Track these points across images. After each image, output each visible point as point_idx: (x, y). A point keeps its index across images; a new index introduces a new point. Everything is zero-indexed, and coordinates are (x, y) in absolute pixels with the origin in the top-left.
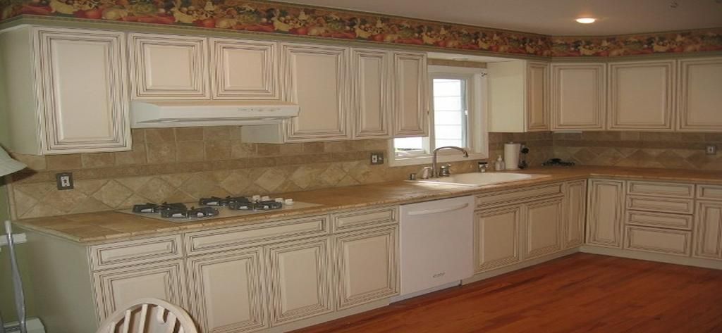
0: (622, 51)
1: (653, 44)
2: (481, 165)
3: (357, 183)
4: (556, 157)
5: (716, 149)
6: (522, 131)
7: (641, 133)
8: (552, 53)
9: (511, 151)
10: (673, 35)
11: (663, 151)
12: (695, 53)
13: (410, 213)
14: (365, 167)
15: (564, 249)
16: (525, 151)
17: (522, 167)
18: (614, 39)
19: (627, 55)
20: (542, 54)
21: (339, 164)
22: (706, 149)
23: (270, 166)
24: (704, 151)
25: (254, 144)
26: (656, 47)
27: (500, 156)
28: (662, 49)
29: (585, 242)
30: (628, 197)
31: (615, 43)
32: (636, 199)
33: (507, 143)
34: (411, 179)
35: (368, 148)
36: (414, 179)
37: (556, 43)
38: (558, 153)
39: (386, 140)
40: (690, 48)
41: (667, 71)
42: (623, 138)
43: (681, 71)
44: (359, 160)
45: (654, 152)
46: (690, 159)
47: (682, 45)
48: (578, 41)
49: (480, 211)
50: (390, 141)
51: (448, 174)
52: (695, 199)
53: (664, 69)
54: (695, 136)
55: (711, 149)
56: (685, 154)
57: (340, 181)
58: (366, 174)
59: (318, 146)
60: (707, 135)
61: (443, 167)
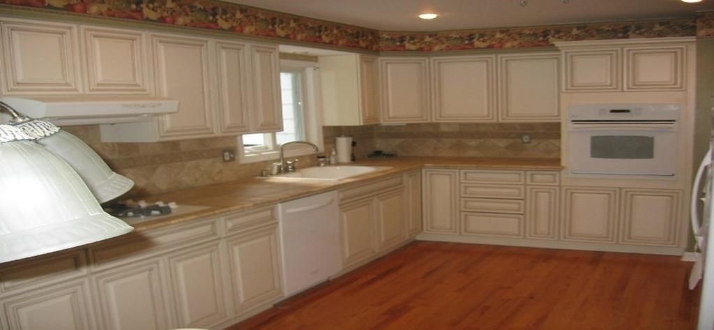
0: (444, 46)
1: (474, 40)
2: (319, 159)
3: (212, 182)
4: (378, 149)
5: (531, 138)
6: (358, 124)
7: (460, 124)
8: (380, 47)
9: (343, 144)
10: (493, 32)
11: (482, 141)
12: (513, 50)
13: (289, 211)
14: (219, 166)
15: (407, 237)
16: (354, 144)
17: (355, 160)
18: (436, 35)
19: (450, 50)
20: (372, 48)
21: (194, 163)
22: (521, 138)
23: (130, 167)
24: (520, 140)
25: (113, 144)
26: (477, 43)
27: (333, 150)
28: (483, 45)
29: (422, 229)
30: (462, 185)
31: (437, 39)
32: (470, 187)
33: (340, 136)
34: (262, 176)
35: (220, 145)
36: (266, 176)
37: (383, 38)
38: (380, 145)
39: (235, 137)
40: (509, 45)
41: (488, 65)
42: (443, 129)
43: (501, 66)
44: (213, 157)
45: (473, 143)
46: (507, 148)
47: (501, 42)
48: (403, 36)
49: (345, 205)
50: (239, 138)
51: (294, 169)
52: (525, 185)
53: (485, 63)
54: (512, 126)
55: (526, 138)
56: (502, 143)
57: (196, 180)
58: (220, 172)
59: (175, 144)
60: (522, 125)
61: (289, 162)
